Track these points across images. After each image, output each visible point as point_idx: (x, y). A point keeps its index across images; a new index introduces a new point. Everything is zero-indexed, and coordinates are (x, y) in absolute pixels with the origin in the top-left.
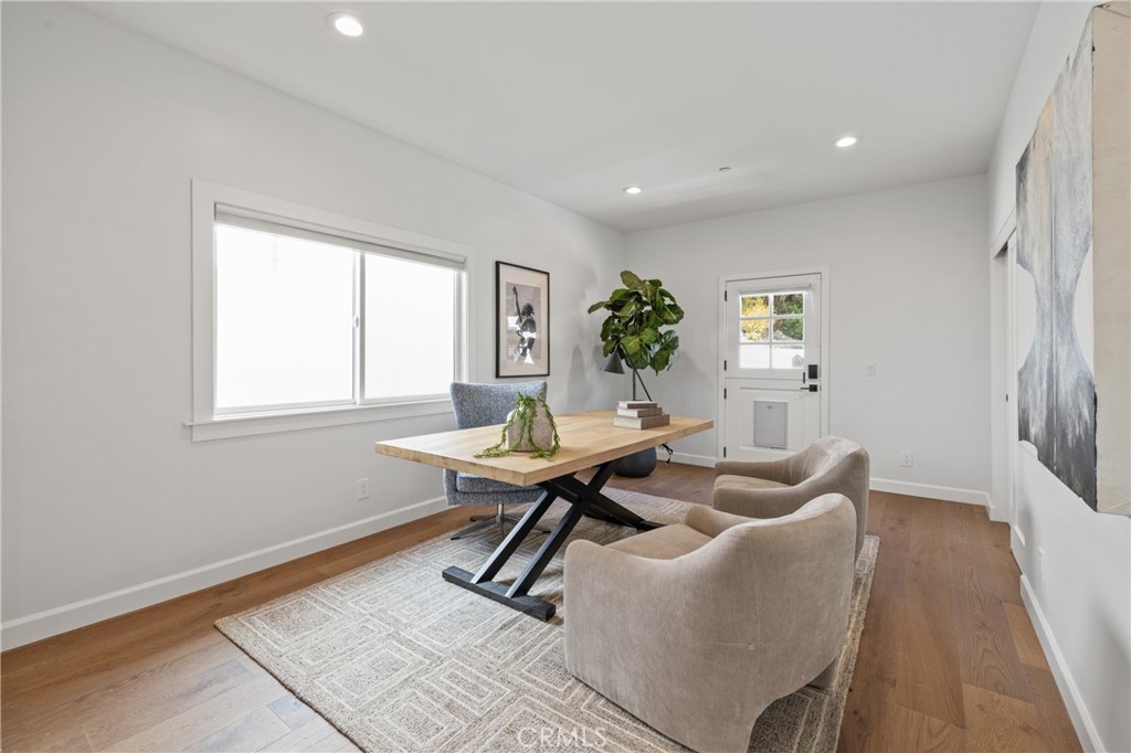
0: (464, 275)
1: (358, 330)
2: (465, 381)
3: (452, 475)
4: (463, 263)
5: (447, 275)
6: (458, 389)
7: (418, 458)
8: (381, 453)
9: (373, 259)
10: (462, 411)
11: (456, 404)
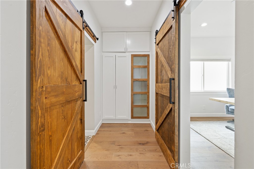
0: (230, 63)
1: (203, 77)
2: (230, 87)
3: (227, 107)
4: (230, 60)
5: (226, 63)
6: (228, 89)
7: (220, 101)
8: (210, 100)
9: (206, 63)
10: (230, 94)
11: (228, 93)
